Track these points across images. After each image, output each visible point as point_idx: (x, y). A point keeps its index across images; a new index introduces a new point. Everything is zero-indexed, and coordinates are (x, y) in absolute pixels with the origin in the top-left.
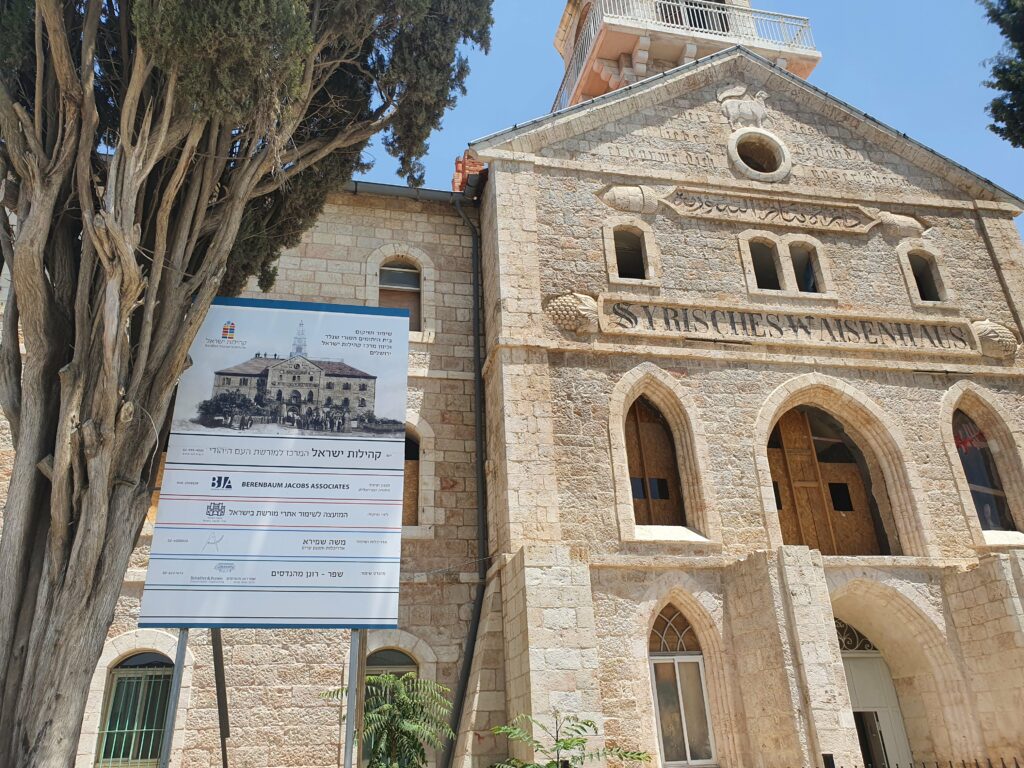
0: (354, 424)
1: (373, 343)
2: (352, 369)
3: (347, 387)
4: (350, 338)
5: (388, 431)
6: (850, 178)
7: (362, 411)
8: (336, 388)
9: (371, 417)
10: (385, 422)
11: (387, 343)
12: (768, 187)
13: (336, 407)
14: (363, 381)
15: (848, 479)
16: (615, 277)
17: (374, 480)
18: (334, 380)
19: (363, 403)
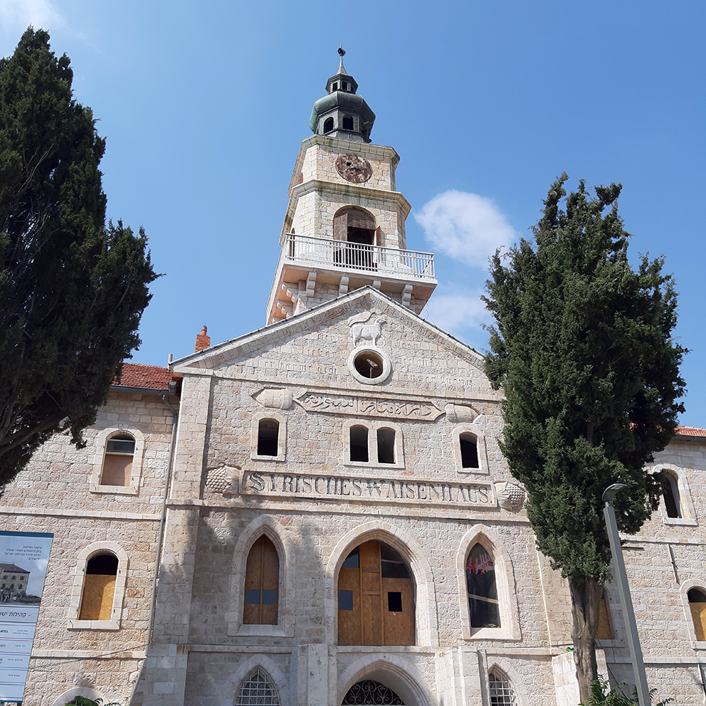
0: (15, 598)
1: (31, 553)
2: (18, 568)
3: (14, 578)
4: (20, 551)
5: (31, 602)
6: (429, 380)
7: (19, 591)
8: (8, 579)
9: (24, 594)
10: (30, 597)
11: (38, 553)
12: (371, 388)
13: (7, 589)
14: (23, 575)
15: (402, 590)
16: (255, 455)
17: (21, 628)
18: (7, 574)
19: (21, 587)
